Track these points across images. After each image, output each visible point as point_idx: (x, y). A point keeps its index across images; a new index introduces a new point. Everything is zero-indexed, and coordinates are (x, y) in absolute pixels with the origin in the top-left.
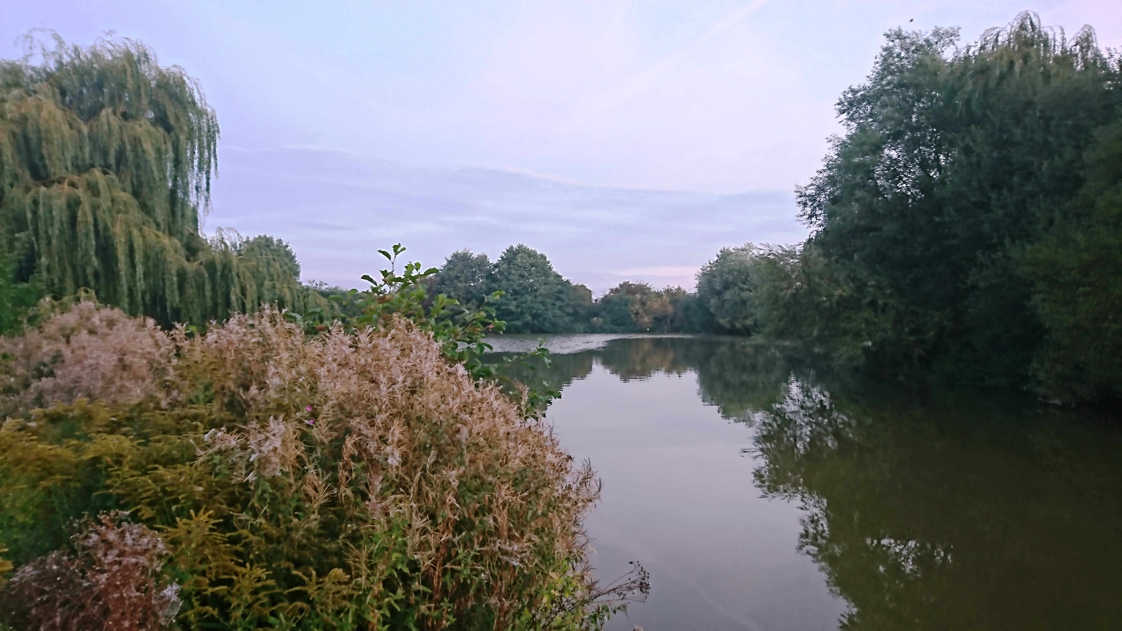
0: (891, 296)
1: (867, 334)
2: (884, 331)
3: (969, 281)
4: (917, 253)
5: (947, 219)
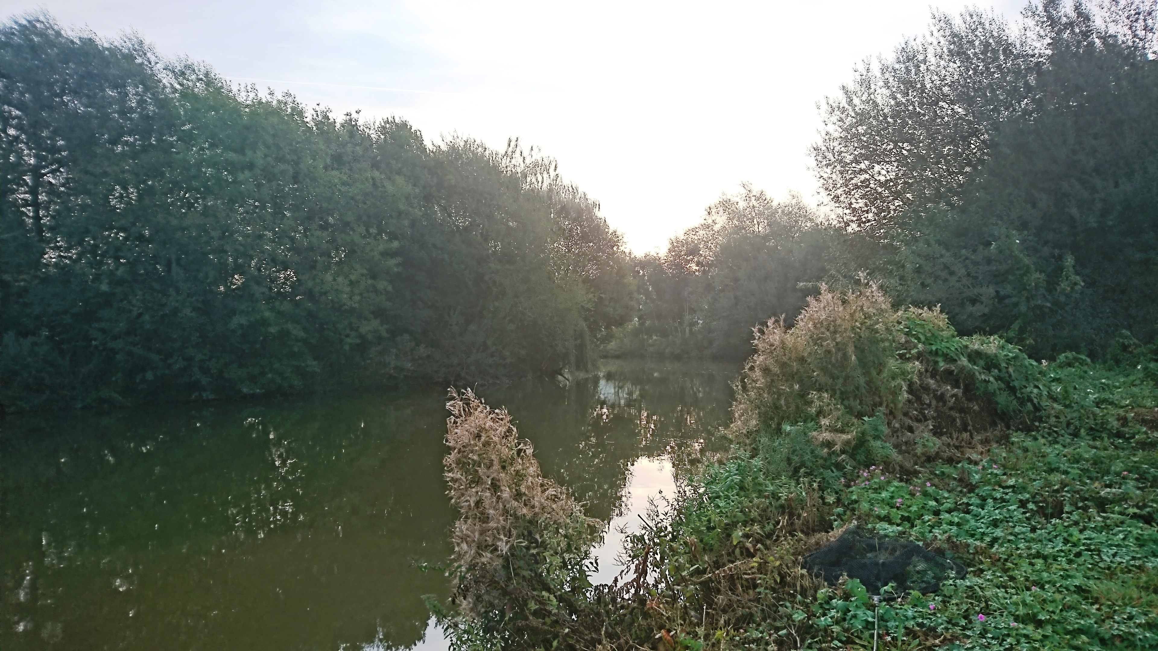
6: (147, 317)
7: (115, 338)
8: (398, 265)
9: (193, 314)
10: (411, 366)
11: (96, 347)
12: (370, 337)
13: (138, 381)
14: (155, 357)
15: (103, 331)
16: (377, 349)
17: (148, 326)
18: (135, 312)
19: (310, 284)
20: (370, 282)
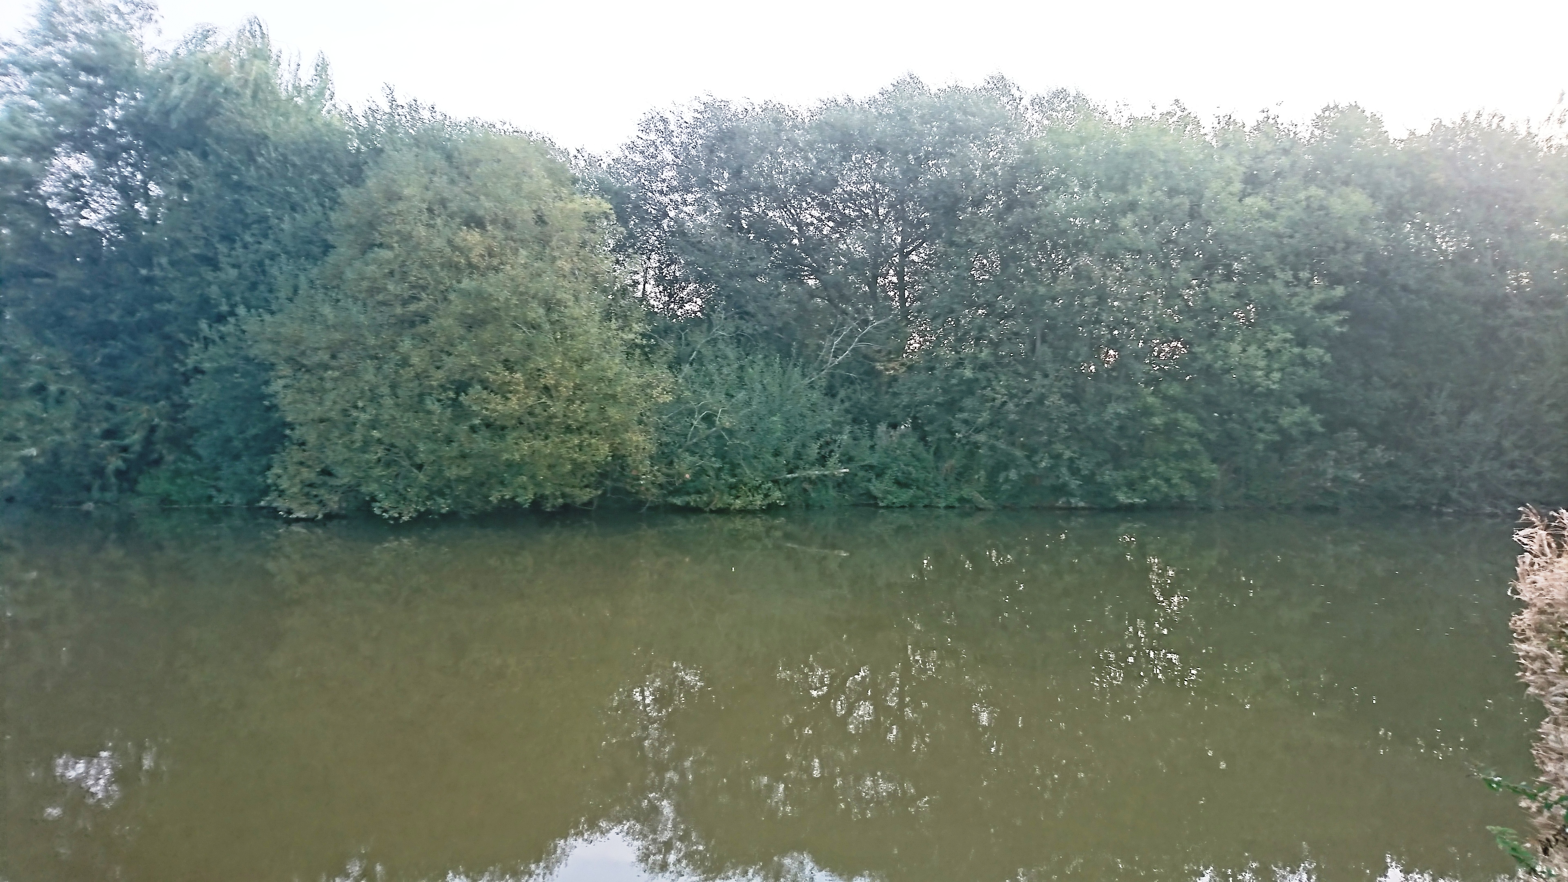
0: (69, 379)
1: (29, 437)
2: (58, 431)
3: (191, 362)
4: (114, 318)
5: (157, 272)
6: (1011, 406)
7: (978, 431)
8: (1341, 323)
9: (1062, 402)
10: (1360, 478)
11: (959, 440)
12: (1295, 432)
13: (1001, 481)
14: (1019, 453)
15: (966, 422)
16: (1305, 450)
17: (1012, 417)
18: (1000, 399)
19: (1209, 357)
20: (1296, 350)
